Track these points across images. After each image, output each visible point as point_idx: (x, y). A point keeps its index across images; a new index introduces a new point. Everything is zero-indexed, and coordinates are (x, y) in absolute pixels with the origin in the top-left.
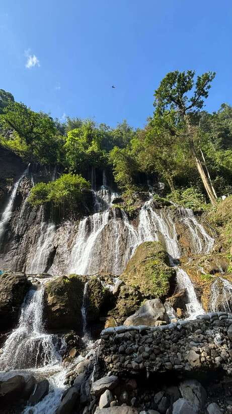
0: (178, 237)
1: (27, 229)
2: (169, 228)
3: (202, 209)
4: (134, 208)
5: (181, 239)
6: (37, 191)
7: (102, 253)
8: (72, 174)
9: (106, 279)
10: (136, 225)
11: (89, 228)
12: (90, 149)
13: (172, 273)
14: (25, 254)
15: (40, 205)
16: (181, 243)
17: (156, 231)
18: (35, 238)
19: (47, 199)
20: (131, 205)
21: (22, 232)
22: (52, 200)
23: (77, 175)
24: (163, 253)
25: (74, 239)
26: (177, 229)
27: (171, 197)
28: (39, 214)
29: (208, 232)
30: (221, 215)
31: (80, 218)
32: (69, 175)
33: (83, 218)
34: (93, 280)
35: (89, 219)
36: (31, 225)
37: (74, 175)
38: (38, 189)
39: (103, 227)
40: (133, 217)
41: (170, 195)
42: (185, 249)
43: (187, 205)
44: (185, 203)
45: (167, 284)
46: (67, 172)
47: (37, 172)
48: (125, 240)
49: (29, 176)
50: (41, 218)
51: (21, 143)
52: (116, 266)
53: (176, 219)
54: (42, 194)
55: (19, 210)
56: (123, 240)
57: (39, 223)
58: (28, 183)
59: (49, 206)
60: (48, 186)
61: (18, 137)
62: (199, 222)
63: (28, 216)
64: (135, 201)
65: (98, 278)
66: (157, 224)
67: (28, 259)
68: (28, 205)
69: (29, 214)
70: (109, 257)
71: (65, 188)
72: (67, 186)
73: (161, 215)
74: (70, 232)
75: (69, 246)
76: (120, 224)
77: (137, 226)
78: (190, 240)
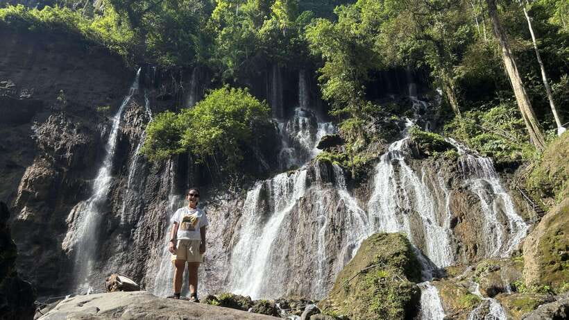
0: (454, 223)
1: (143, 211)
2: (437, 203)
3: (519, 157)
4: (363, 158)
5: (459, 225)
6: (159, 131)
7: (290, 257)
8: (229, 89)
9: (292, 305)
10: (364, 196)
11: (266, 207)
12: (268, 25)
13: (411, 293)
14: (142, 262)
15: (167, 159)
16: (459, 234)
17: (407, 209)
18: (159, 227)
19: (179, 146)
20: (360, 150)
21: (133, 217)
22: (189, 148)
23: (240, 90)
24: (402, 256)
25: (236, 229)
26: (455, 204)
27: (455, 128)
28: (165, 178)
29: (521, 211)
30: (548, 173)
31: (247, 185)
32: (222, 91)
33: (252, 186)
34: (262, 304)
35: (265, 185)
36: (149, 203)
37: (233, 89)
38: (160, 125)
39: (295, 203)
40: (360, 180)
41: (450, 126)
42: (464, 249)
43: (487, 147)
44: (483, 142)
45: (400, 313)
46: (217, 85)
47: (156, 86)
48: (338, 229)
49: (139, 99)
50: (169, 188)
51: (119, 24)
52: (318, 282)
53: (454, 183)
54: (168, 137)
55: (125, 173)
56: (334, 230)
57: (165, 198)
58: (139, 114)
59: (183, 162)
60: (181, 119)
61: (111, 10)
62: (507, 188)
63: (144, 184)
64: (368, 141)
65: (278, 305)
66: (412, 192)
67: (149, 271)
68: (142, 160)
69: (146, 181)
70: (305, 267)
71: (214, 124)
72: (219, 116)
73: (424, 174)
74: (227, 215)
75: (226, 244)
76: (328, 196)
77: (368, 199)
78: (478, 229)
